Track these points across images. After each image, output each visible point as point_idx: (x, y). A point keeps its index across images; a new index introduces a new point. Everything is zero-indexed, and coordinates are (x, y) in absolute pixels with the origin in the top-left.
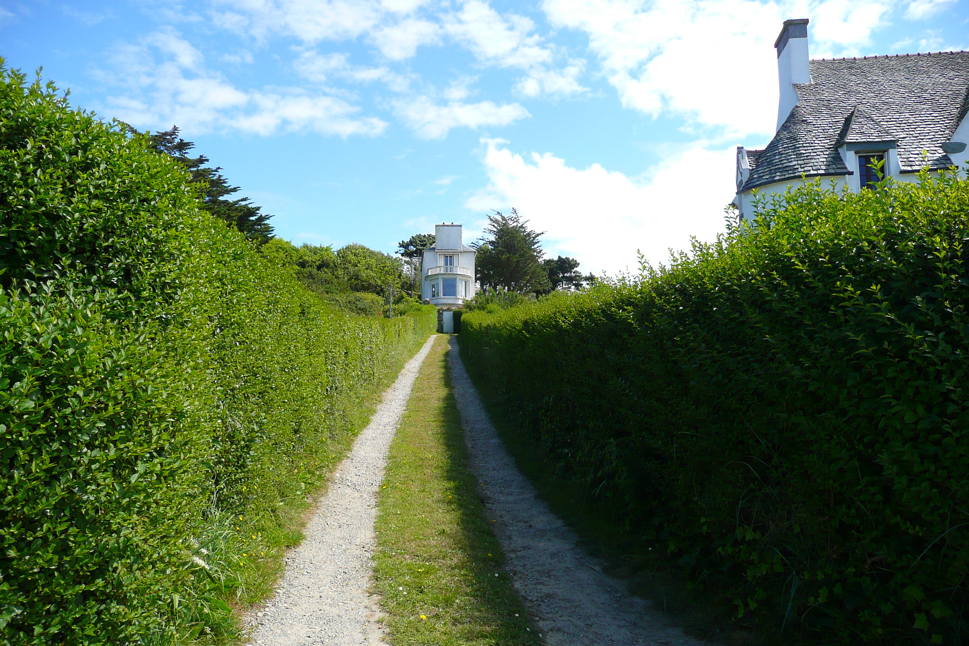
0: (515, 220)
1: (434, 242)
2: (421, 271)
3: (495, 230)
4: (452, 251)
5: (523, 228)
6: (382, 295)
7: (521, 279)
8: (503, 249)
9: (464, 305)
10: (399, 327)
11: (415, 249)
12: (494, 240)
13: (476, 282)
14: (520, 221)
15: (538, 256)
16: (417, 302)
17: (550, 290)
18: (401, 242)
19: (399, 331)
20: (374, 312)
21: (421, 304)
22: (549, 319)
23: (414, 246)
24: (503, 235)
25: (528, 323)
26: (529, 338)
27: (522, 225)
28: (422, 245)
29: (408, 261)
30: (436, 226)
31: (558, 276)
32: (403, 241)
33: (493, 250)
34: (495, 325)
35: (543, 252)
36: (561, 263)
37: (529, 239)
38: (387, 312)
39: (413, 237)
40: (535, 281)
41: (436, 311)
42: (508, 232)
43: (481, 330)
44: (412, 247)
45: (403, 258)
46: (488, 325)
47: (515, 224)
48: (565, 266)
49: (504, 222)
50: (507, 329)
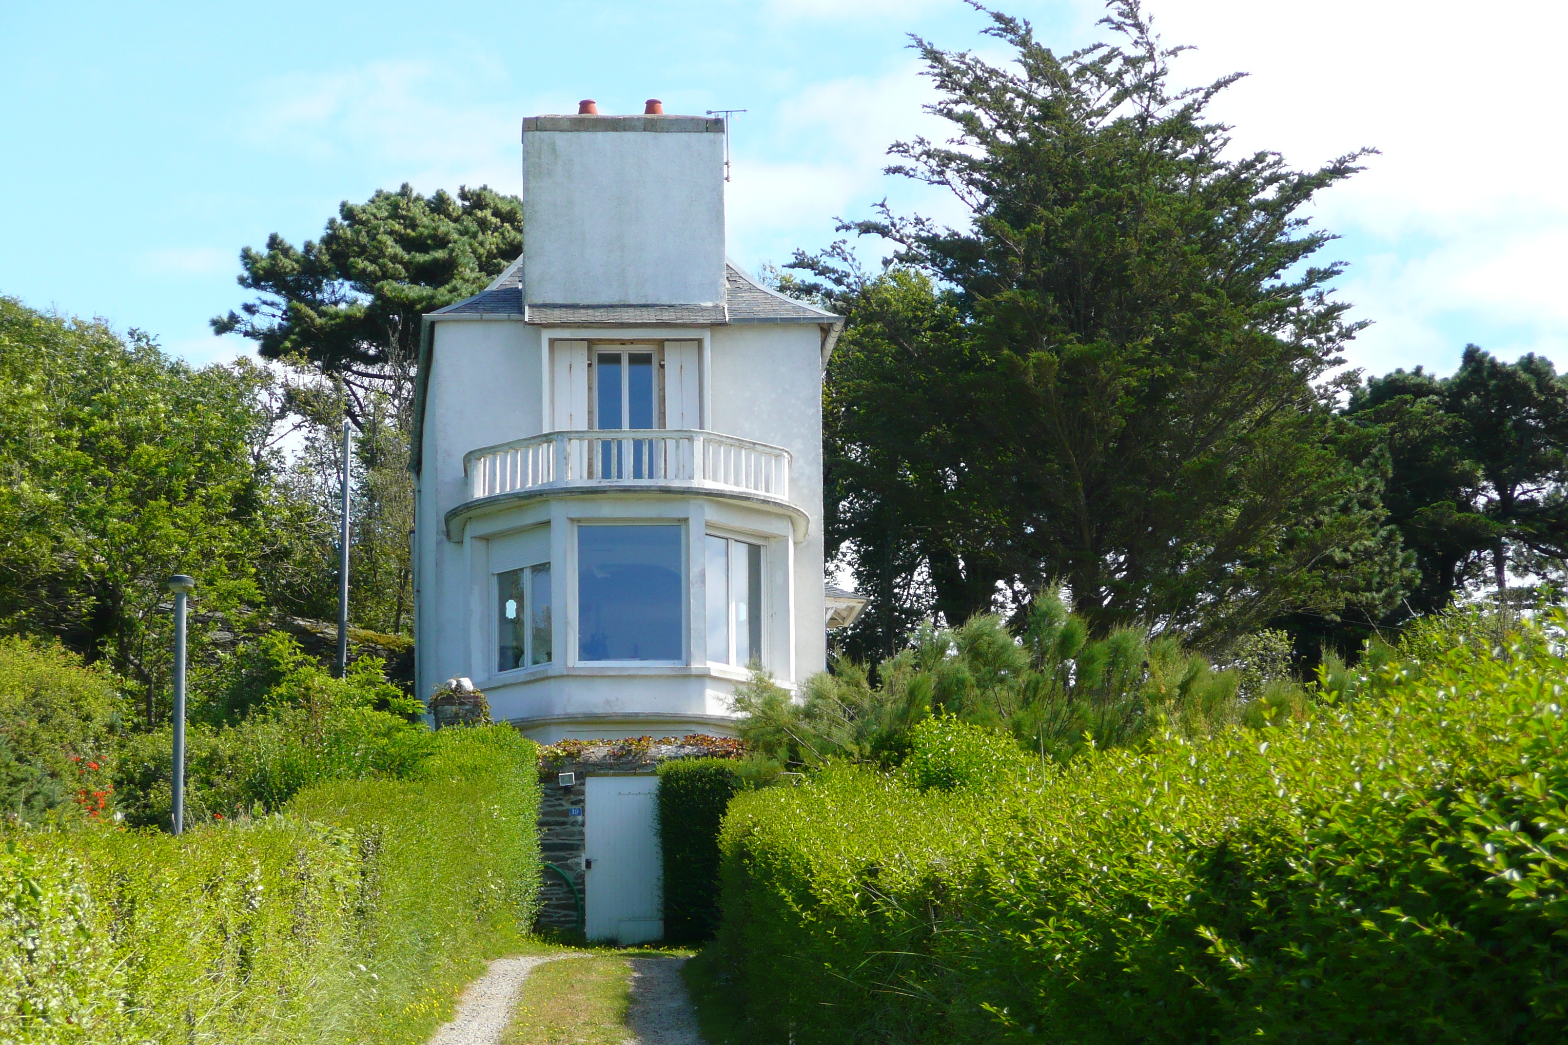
0: (1129, 79)
1: (513, 251)
2: (416, 465)
3: (979, 153)
4: (650, 316)
5: (1193, 135)
6: (111, 650)
7: (1178, 531)
8: (1033, 300)
9: (743, 730)
10: (245, 897)
11: (365, 300)
12: (966, 229)
13: (831, 548)
14: (1170, 86)
15: (1303, 352)
16: (382, 704)
17: (1402, 612)
18: (261, 249)
19: (244, 928)
20: (48, 786)
21: (413, 718)
22: (1406, 838)
23: (364, 281)
24: (1038, 195)
25: (1236, 867)
26: (1244, 981)
27: (1185, 116)
28: (419, 274)
29: (317, 394)
30: (531, 125)
31: (1465, 506)
32: (274, 242)
33: (963, 303)
34: (981, 878)
35: (1347, 319)
36: (1486, 400)
37: (1237, 221)
38: (148, 780)
39: (348, 213)
40: (1290, 543)
41: (532, 771)
42: (1077, 174)
43: (876, 918)
44: (345, 288)
45: (277, 367)
46: (932, 883)
47: (1129, 109)
48: (1520, 425)
49: (1043, 92)
50: (1077, 914)
